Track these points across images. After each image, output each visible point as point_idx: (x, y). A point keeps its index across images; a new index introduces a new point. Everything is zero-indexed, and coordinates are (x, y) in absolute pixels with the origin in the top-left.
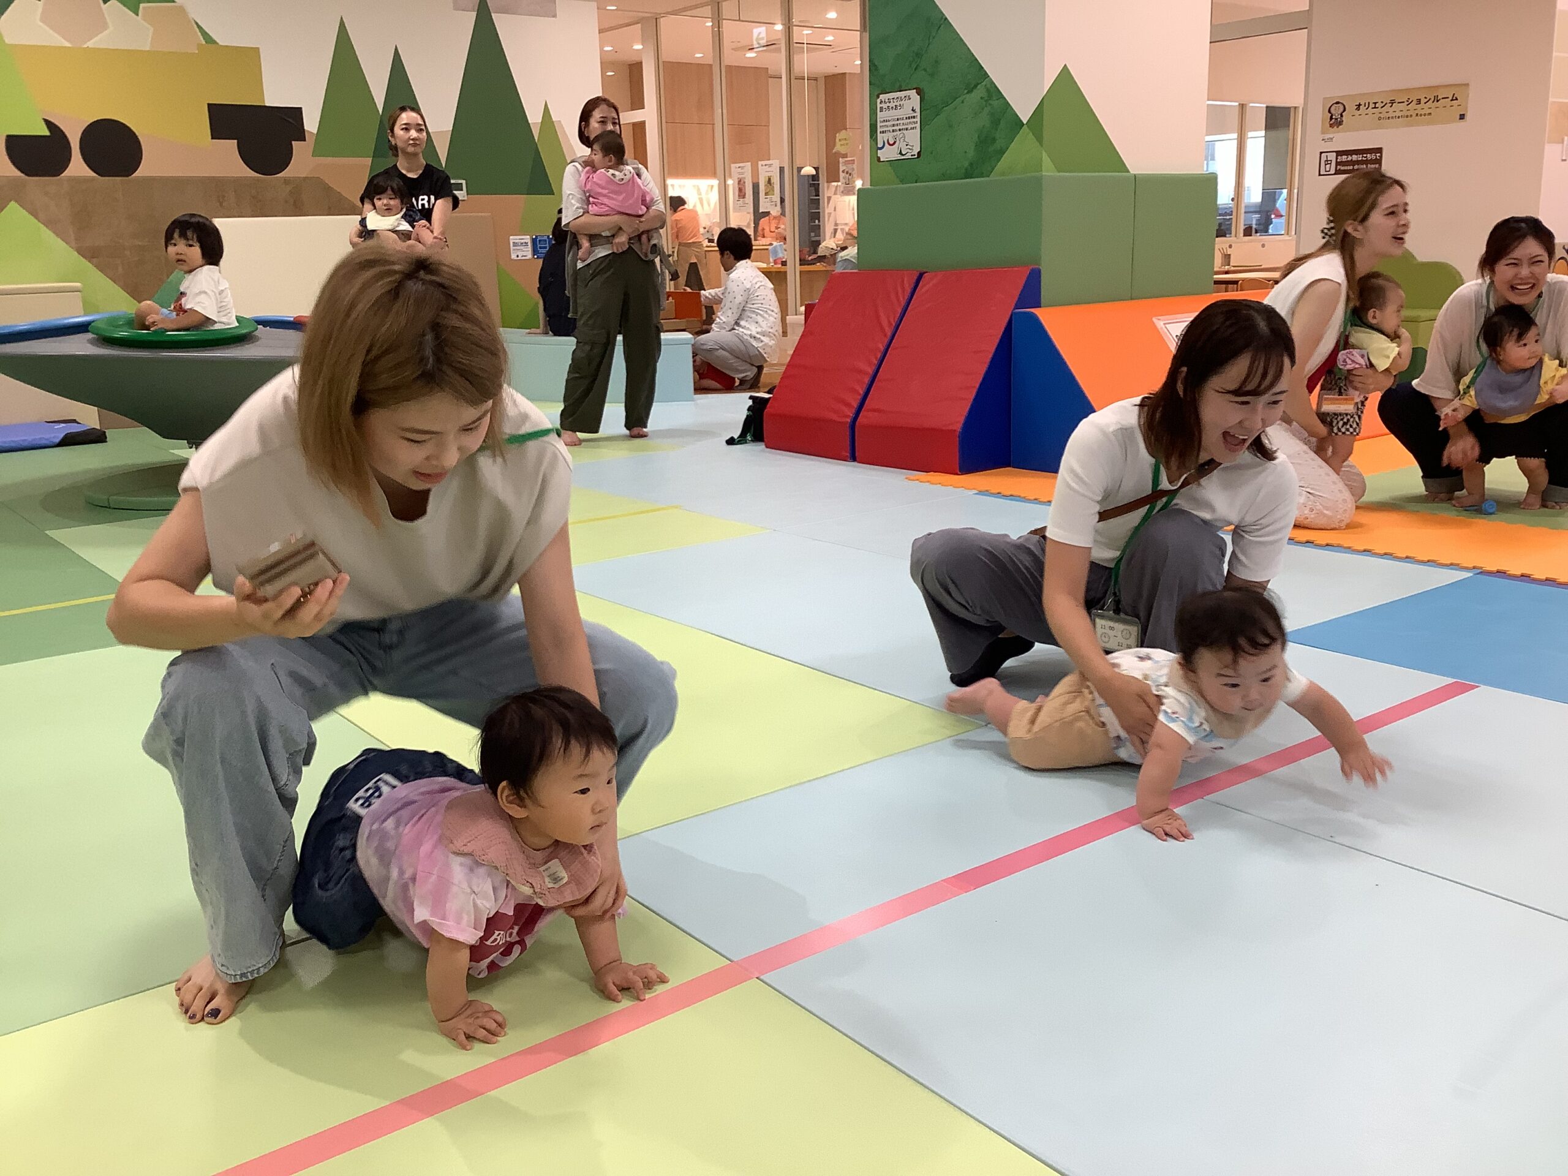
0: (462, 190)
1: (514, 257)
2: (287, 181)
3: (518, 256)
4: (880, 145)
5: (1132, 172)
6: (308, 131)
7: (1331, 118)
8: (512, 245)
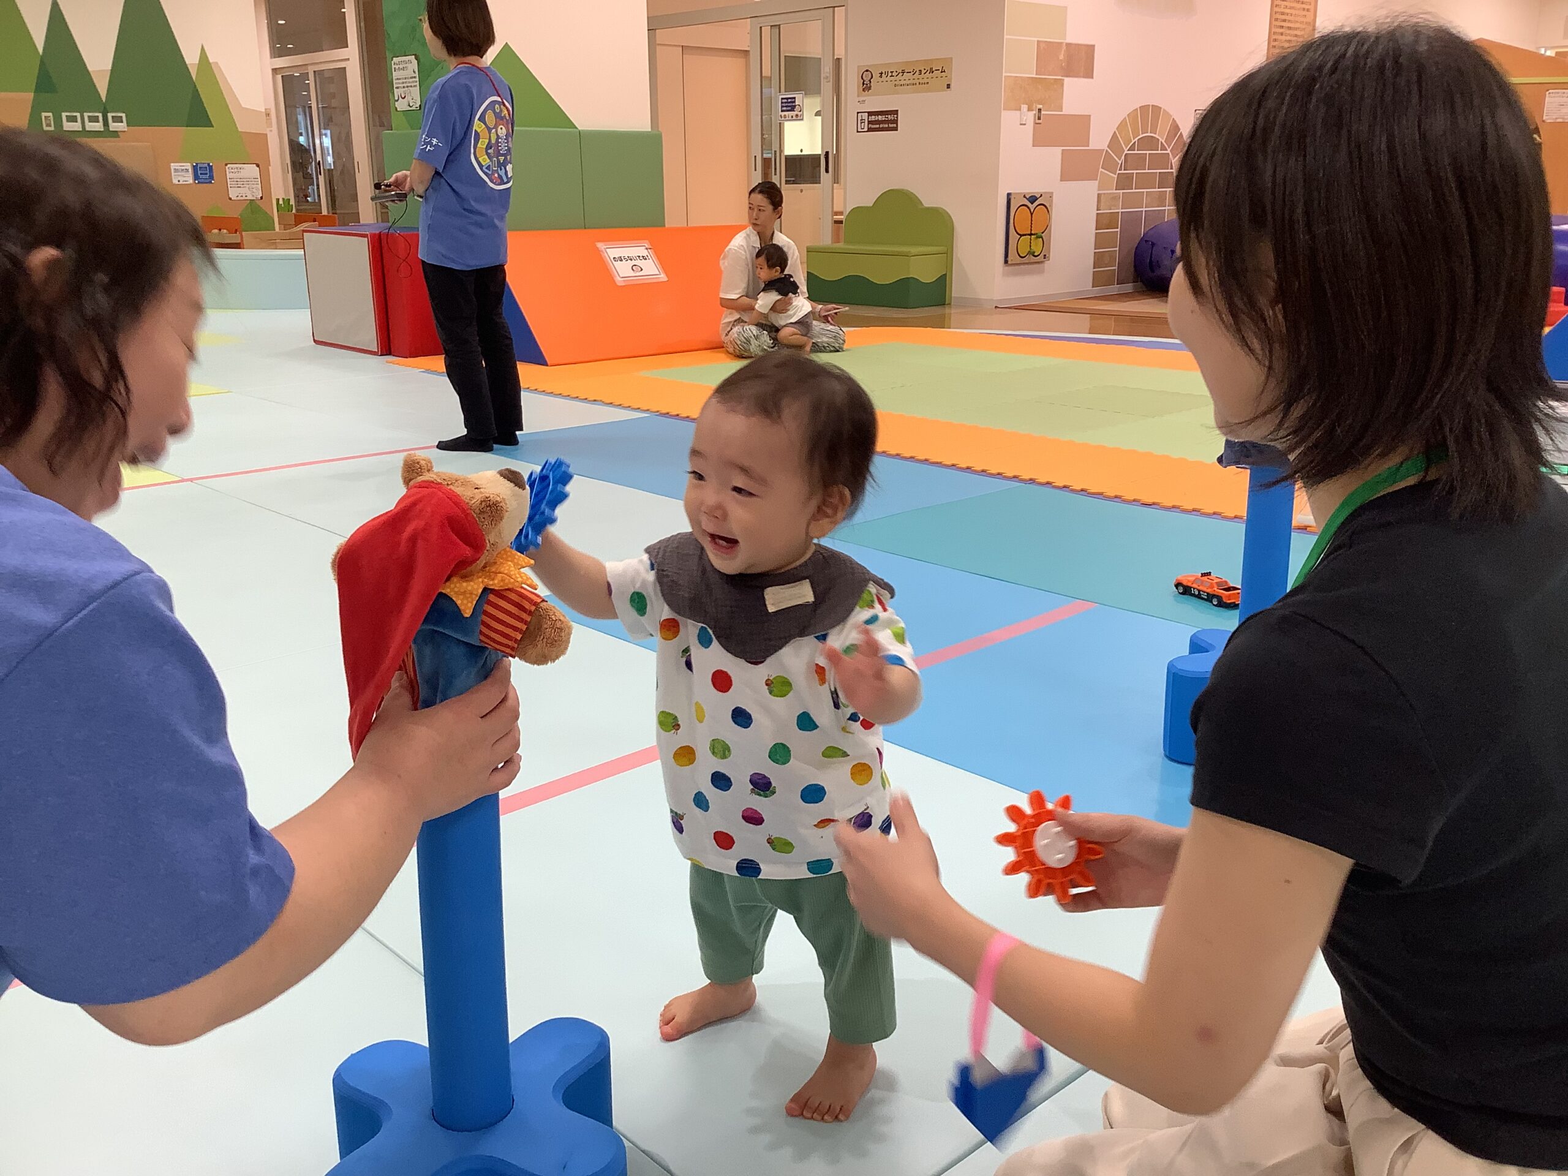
0: (122, 122)
1: (175, 181)
3: (179, 181)
4: (396, 98)
5: (578, 128)
7: (863, 84)
8: (173, 171)
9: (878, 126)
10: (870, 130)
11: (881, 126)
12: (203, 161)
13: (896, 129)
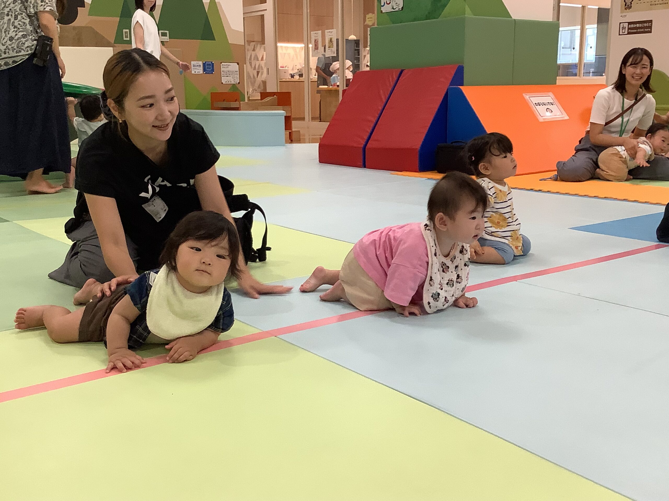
0: (167, 36)
1: (193, 72)
2: (74, 28)
3: (195, 72)
4: (382, 4)
5: (513, 18)
6: (86, 2)
7: (626, 5)
8: (192, 66)
9: (636, 31)
10: (629, 33)
11: (638, 30)
12: (209, 60)
13: (650, 32)
